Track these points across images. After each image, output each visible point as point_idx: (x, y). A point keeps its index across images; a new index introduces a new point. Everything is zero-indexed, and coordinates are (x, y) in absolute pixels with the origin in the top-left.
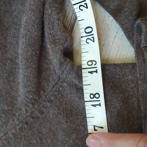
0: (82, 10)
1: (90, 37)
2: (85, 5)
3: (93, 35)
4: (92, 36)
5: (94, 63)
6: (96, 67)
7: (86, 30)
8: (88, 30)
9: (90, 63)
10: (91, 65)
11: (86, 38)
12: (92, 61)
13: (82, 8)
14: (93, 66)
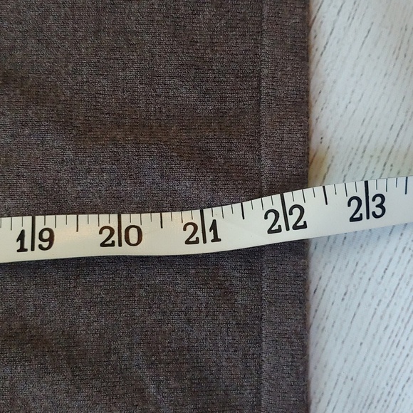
0: (185, 229)
1: (115, 238)
2: (195, 240)
3: (120, 245)
4: (117, 243)
5: (46, 245)
6: (33, 249)
7: (136, 229)
8: (133, 235)
9: (46, 235)
10: (41, 238)
11: (115, 225)
12: (51, 240)
13: (190, 228)
14: (38, 242)
